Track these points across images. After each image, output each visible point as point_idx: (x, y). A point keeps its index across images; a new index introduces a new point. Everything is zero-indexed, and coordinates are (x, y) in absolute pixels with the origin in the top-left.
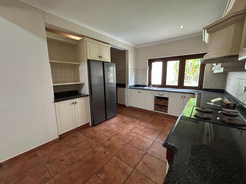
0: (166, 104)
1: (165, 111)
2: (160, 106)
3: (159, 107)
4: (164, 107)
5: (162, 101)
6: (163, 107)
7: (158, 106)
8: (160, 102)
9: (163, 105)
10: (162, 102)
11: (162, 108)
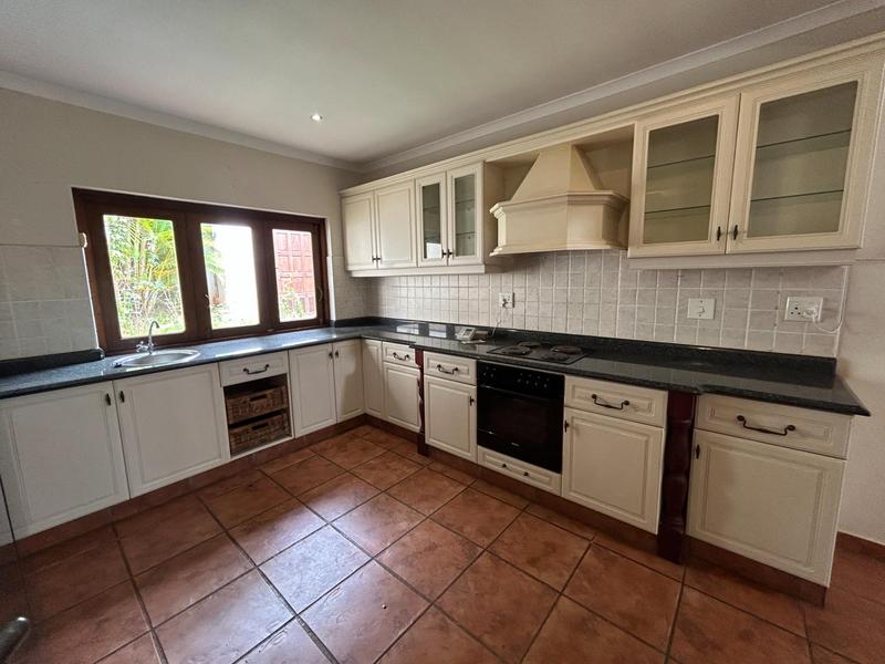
0: (283, 403)
1: (281, 432)
2: (257, 424)
3: (254, 428)
4: (275, 418)
5: (264, 397)
6: (269, 421)
7: (249, 427)
8: (255, 402)
9: (268, 411)
10: (262, 401)
11: (266, 425)
